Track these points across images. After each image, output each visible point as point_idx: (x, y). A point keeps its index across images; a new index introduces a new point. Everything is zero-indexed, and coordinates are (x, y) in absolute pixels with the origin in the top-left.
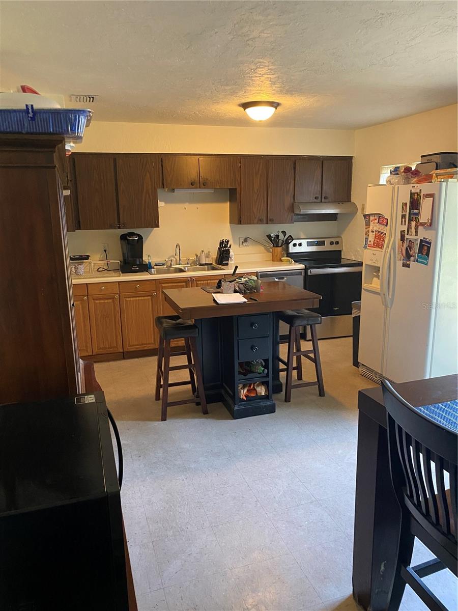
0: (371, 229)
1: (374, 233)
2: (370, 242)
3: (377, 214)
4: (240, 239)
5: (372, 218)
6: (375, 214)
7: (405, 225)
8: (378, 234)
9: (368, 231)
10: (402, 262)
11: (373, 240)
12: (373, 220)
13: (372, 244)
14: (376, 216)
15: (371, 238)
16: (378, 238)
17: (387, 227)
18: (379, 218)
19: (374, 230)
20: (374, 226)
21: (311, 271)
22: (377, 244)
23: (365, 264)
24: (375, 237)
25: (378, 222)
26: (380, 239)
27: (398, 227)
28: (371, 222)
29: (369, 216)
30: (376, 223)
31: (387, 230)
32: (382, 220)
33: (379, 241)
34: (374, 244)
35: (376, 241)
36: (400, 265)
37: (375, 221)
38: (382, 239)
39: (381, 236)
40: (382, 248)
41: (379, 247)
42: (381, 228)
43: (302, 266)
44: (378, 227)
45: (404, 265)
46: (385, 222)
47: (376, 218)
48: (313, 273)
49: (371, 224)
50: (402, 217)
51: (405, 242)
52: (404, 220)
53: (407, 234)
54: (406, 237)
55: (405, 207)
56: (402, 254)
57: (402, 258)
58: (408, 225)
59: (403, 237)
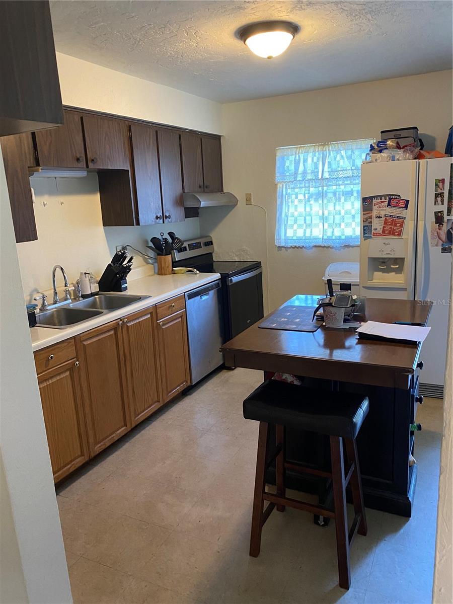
0: (375, 213)
1: (383, 219)
2: (376, 229)
3: (385, 196)
4: (118, 247)
5: (374, 201)
6: (381, 197)
7: (443, 204)
8: (390, 220)
9: (371, 217)
10: (441, 247)
11: (382, 227)
12: (378, 204)
13: (381, 232)
14: (383, 198)
15: (377, 225)
16: (391, 225)
17: (407, 209)
18: (390, 199)
19: (381, 215)
20: (381, 210)
21: (231, 279)
22: (390, 231)
23: (369, 258)
24: (386, 223)
25: (389, 205)
26: (395, 225)
27: (430, 208)
28: (374, 205)
29: (371, 198)
30: (385, 206)
31: (409, 214)
32: (395, 201)
33: (393, 227)
34: (384, 231)
35: (388, 228)
36: (436, 251)
37: (382, 204)
38: (398, 225)
39: (395, 221)
40: (399, 235)
41: (394, 234)
42: (395, 212)
43: (217, 276)
44: (389, 211)
45: (444, 250)
46: (402, 204)
47: (384, 200)
48: (234, 282)
49: (375, 208)
50: (437, 196)
51: (445, 224)
52: (439, 199)
53: (448, 215)
54: (446, 218)
55: (440, 185)
56: (440, 238)
57: (441, 242)
58: (448, 204)
59: (439, 219)
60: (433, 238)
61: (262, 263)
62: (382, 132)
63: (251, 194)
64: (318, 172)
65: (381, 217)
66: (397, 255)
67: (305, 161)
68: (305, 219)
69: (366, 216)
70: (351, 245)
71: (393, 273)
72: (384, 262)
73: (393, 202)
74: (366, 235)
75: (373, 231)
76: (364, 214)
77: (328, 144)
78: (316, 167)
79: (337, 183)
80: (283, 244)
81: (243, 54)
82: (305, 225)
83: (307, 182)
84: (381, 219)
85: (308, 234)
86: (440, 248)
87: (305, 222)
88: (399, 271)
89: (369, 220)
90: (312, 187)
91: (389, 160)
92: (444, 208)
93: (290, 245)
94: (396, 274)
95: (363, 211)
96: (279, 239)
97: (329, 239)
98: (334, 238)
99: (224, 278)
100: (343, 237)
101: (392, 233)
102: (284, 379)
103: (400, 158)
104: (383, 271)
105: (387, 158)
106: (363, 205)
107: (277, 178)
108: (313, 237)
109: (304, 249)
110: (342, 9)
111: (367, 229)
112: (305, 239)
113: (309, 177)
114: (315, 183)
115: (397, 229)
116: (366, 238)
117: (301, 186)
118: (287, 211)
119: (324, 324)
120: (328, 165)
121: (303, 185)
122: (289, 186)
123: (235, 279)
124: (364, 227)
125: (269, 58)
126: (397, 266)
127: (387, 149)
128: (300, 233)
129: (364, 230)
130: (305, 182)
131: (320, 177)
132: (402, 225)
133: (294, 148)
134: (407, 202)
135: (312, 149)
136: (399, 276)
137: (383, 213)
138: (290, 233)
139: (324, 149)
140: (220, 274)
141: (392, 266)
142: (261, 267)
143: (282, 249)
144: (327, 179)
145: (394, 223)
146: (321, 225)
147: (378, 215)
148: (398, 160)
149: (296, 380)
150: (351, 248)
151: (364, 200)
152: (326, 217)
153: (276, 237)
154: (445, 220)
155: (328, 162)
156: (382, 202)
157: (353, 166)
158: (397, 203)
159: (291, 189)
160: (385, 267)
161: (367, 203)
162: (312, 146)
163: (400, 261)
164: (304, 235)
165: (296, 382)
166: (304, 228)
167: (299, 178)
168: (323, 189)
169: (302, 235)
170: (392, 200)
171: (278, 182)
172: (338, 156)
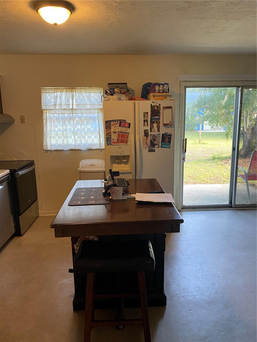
0: (112, 130)
2: (113, 140)
5: (112, 123)
6: (115, 121)
7: (148, 126)
8: (121, 134)
9: (110, 133)
11: (117, 138)
12: (114, 125)
13: (116, 141)
14: (117, 121)
15: (114, 137)
16: (122, 137)
17: (130, 128)
18: (120, 122)
19: (116, 131)
20: (116, 128)
21: (18, 173)
22: (121, 141)
23: (111, 156)
24: (119, 136)
25: (120, 126)
26: (124, 137)
27: (141, 128)
28: (112, 126)
29: (110, 121)
30: (118, 126)
31: (131, 131)
32: (123, 124)
33: (123, 138)
34: (118, 141)
35: (120, 138)
36: (145, 151)
37: (116, 125)
38: (125, 137)
39: (124, 135)
40: (126, 143)
41: (123, 142)
42: (123, 130)
43: (8, 171)
44: (120, 129)
45: (150, 151)
46: (127, 125)
47: (117, 123)
48: (20, 174)
49: (112, 127)
50: (145, 121)
51: (149, 137)
52: (146, 123)
53: (151, 132)
54: (150, 133)
55: (146, 115)
56: (147, 144)
57: (148, 147)
58: (150, 126)
59: (146, 134)
60: (144, 145)
61: (34, 161)
62: (109, 84)
63: (24, 116)
64: (69, 105)
65: (116, 133)
66: (126, 154)
67: (61, 97)
68: (63, 133)
69: (107, 132)
70: (93, 148)
71: (123, 164)
72: (118, 158)
73: (122, 124)
74: (108, 143)
75: (112, 141)
76: (106, 131)
77: (75, 88)
78: (68, 101)
79: (82, 112)
80: (49, 149)
81: (29, 19)
82: (63, 137)
83: (62, 110)
84: (116, 134)
85: (65, 142)
86: (147, 149)
87: (63, 135)
88: (126, 163)
89: (110, 134)
90: (66, 114)
91: (118, 100)
92: (148, 128)
93: (54, 149)
94: (125, 164)
95: (106, 129)
96: (47, 145)
97: (79, 145)
98: (82, 145)
99: (13, 173)
100: (87, 144)
101: (123, 141)
102: (87, 238)
103: (124, 99)
104: (118, 163)
105: (117, 99)
106: (106, 125)
107: (42, 106)
108: (69, 144)
109: (63, 151)
110: (106, 3)
111: (108, 140)
112: (63, 146)
113: (64, 107)
114: (68, 111)
115: (125, 139)
116: (108, 145)
117: (59, 112)
118: (50, 128)
119: (110, 198)
120: (76, 101)
121: (60, 112)
122: (51, 112)
123: (21, 173)
124: (107, 138)
125: (55, 24)
126: (126, 160)
127: (115, 93)
128: (60, 142)
129: (107, 140)
130: (61, 110)
131: (71, 108)
132: (127, 137)
133: (53, 88)
134: (130, 124)
135: (65, 91)
136: (126, 165)
137: (117, 130)
138: (53, 142)
139: (72, 91)
140: (10, 170)
141: (123, 160)
142: (34, 164)
143: (49, 151)
144: (75, 109)
145: (123, 136)
146: (73, 137)
147: (114, 131)
148: (123, 100)
149: (96, 237)
150: (92, 151)
151: (106, 122)
152: (76, 132)
153: (44, 144)
154: (149, 134)
155: (76, 99)
156: (116, 124)
157: (91, 102)
158: (124, 125)
159: (53, 114)
160: (119, 161)
161: (108, 124)
162: (65, 88)
163: (127, 157)
164: (63, 143)
165: (96, 239)
166: (63, 139)
167: (57, 107)
168: (73, 115)
169: (61, 143)
170: (122, 123)
171: (43, 109)
172: (82, 96)
